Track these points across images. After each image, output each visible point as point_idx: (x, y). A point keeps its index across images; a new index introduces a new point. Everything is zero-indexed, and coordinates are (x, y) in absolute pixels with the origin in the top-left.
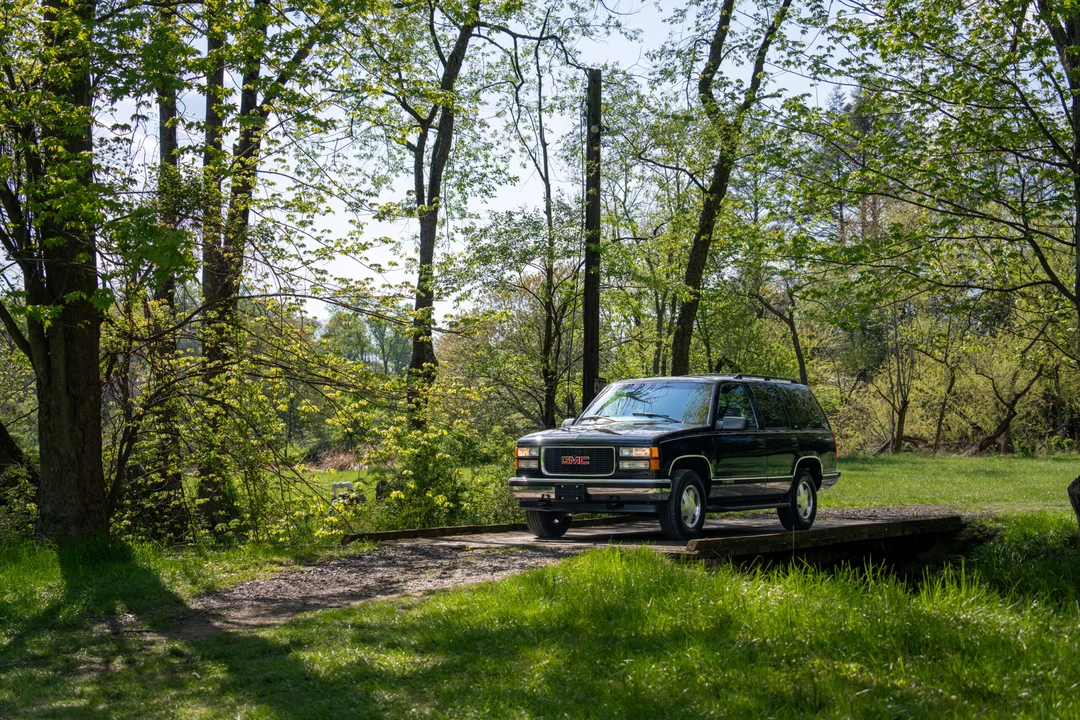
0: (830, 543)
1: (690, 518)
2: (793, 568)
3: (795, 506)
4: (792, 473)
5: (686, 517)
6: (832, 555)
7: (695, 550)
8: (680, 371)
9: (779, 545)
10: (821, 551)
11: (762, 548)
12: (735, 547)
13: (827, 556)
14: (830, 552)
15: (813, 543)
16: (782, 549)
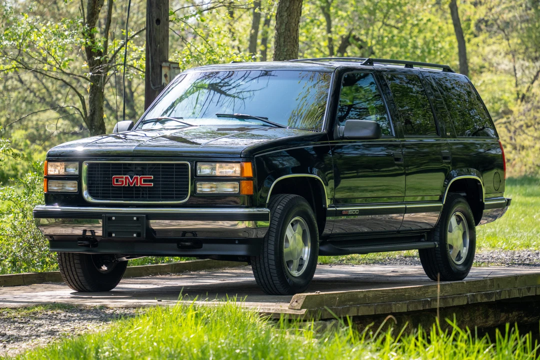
0: (493, 299)
1: (296, 263)
2: (437, 334)
3: (444, 247)
4: (441, 200)
5: (290, 262)
6: (493, 316)
7: (302, 308)
8: (285, 54)
9: (419, 302)
10: (478, 310)
11: (395, 305)
12: (357, 303)
13: (487, 317)
14: (491, 311)
15: (468, 298)
16: (423, 306)
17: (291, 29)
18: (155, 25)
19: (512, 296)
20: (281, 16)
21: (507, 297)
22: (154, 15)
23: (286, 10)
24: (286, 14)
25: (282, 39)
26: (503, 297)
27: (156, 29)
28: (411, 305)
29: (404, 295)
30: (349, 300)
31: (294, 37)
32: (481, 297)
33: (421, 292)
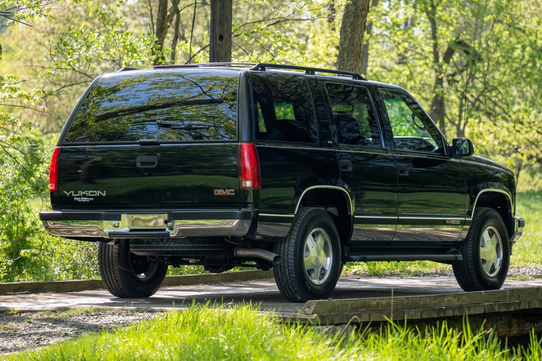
0: (512, 309)
6: (517, 326)
7: (313, 313)
8: (349, 68)
9: (434, 310)
10: (501, 319)
11: (408, 312)
12: (369, 310)
13: (510, 326)
14: (514, 321)
15: (485, 308)
16: (438, 314)
17: (355, 44)
18: (218, 41)
19: (533, 307)
20: (345, 31)
21: (527, 308)
22: (217, 31)
23: (350, 26)
24: (349, 29)
25: (346, 54)
26: (522, 307)
27: (219, 45)
28: (425, 313)
29: (418, 303)
30: (362, 307)
31: (358, 52)
32: (499, 307)
33: (436, 301)
